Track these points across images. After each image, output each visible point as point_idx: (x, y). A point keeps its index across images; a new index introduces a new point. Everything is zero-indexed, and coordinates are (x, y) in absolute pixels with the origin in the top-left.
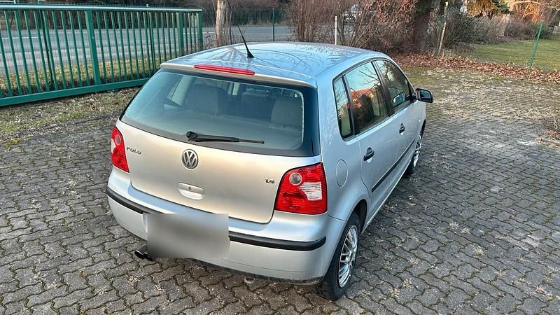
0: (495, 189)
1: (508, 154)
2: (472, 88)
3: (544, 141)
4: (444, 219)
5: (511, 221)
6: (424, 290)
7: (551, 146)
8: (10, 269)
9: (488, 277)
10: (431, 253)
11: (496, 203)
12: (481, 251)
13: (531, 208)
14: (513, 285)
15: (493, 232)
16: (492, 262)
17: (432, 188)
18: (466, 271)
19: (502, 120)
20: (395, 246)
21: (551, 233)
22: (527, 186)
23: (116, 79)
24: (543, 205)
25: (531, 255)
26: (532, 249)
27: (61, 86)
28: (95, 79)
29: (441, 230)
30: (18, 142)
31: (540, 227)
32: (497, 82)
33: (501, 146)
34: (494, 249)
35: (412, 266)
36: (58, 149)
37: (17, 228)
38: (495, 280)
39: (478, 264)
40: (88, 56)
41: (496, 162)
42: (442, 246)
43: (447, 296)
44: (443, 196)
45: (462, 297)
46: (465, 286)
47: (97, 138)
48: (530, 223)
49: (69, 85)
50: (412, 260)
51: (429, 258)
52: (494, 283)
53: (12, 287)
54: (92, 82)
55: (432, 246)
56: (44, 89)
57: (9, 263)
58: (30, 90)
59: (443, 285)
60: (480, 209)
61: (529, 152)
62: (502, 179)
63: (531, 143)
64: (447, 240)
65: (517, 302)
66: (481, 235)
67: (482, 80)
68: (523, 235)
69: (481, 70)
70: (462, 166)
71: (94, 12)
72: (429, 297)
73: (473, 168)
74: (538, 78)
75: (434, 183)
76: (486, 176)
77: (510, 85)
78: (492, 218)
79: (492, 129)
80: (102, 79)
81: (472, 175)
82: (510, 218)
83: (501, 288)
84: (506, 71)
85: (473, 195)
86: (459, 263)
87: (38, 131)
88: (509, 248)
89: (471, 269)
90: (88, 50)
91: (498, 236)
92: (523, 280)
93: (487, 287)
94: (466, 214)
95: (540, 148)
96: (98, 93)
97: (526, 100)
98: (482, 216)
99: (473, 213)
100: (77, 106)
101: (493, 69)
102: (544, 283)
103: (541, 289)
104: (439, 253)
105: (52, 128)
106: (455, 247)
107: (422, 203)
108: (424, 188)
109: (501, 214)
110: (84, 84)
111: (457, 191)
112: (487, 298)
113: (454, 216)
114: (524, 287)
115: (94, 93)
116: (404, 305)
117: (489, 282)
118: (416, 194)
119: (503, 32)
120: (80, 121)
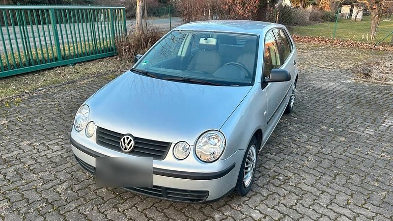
0: (339, 107)
1: (338, 88)
2: (302, 52)
3: (356, 80)
4: (317, 125)
5: (354, 123)
6: (321, 161)
7: (361, 82)
8: (67, 172)
9: (353, 152)
10: (317, 142)
11: (342, 114)
12: (344, 139)
13: (362, 115)
14: (368, 154)
15: (346, 129)
16: (352, 144)
17: (303, 109)
18: (340, 150)
19: (327, 70)
20: (295, 141)
21: (378, 127)
22: (356, 104)
23: (72, 57)
24: (368, 113)
25: (372, 139)
26: (371, 136)
27: (36, 63)
28: (58, 57)
29: (317, 130)
30: (21, 100)
31: (371, 125)
32: (316, 49)
33: (333, 84)
34: (351, 138)
35: (309, 150)
36: (53, 103)
37: (56, 150)
38: (357, 152)
39: (344, 146)
40: (53, 42)
41: (334, 93)
42: (322, 139)
43: (335, 162)
44: (311, 113)
45: (343, 162)
46: (342, 157)
47: (75, 95)
48: (364, 123)
49: (42, 62)
50: (308, 147)
51: (317, 145)
52: (357, 154)
53: (74, 182)
54: (56, 59)
55: (316, 139)
56: (25, 65)
57: (65, 169)
58: (15, 66)
59: (330, 158)
60: (335, 118)
61: (350, 86)
62: (340, 102)
63: (349, 81)
64: (323, 135)
65: (373, 162)
66: (341, 131)
67: (306, 47)
68: (363, 129)
69: (304, 41)
70: (315, 96)
71: (55, 9)
72: (326, 164)
73: (322, 97)
74: (339, 44)
75: (303, 107)
76: (331, 101)
77: (324, 49)
78: (343, 122)
79: (324, 75)
80: (63, 57)
81: (322, 100)
82: (353, 121)
83: (362, 156)
84: (319, 42)
85: (328, 111)
86: (335, 146)
87: (31, 93)
88: (359, 136)
89: (342, 149)
90: (53, 38)
91: (350, 131)
92: (372, 151)
93: (354, 156)
94: (328, 121)
95: (355, 83)
96: (61, 66)
97: (337, 58)
98: (337, 121)
99: (332, 120)
100: (50, 75)
101: (310, 41)
102: (383, 152)
103: (383, 154)
104: (321, 142)
105: (40, 90)
106: (329, 138)
107: (301, 117)
108: (298, 110)
109: (347, 120)
110: (52, 60)
111: (318, 110)
112: (356, 162)
113: (322, 123)
114: (374, 155)
115: (59, 67)
116: (314, 169)
117: (355, 154)
118: (295, 113)
119: (308, 18)
120: (58, 85)
